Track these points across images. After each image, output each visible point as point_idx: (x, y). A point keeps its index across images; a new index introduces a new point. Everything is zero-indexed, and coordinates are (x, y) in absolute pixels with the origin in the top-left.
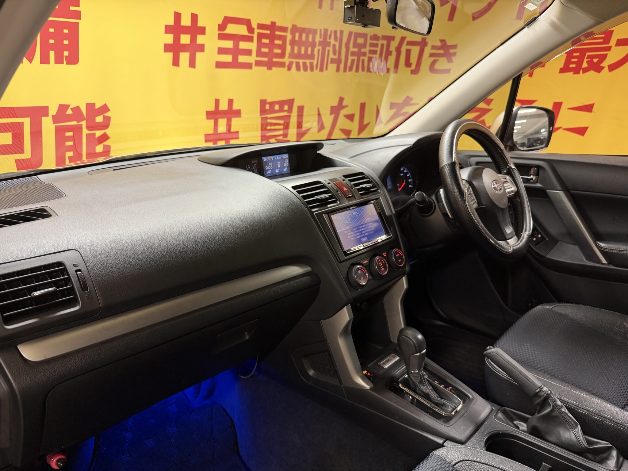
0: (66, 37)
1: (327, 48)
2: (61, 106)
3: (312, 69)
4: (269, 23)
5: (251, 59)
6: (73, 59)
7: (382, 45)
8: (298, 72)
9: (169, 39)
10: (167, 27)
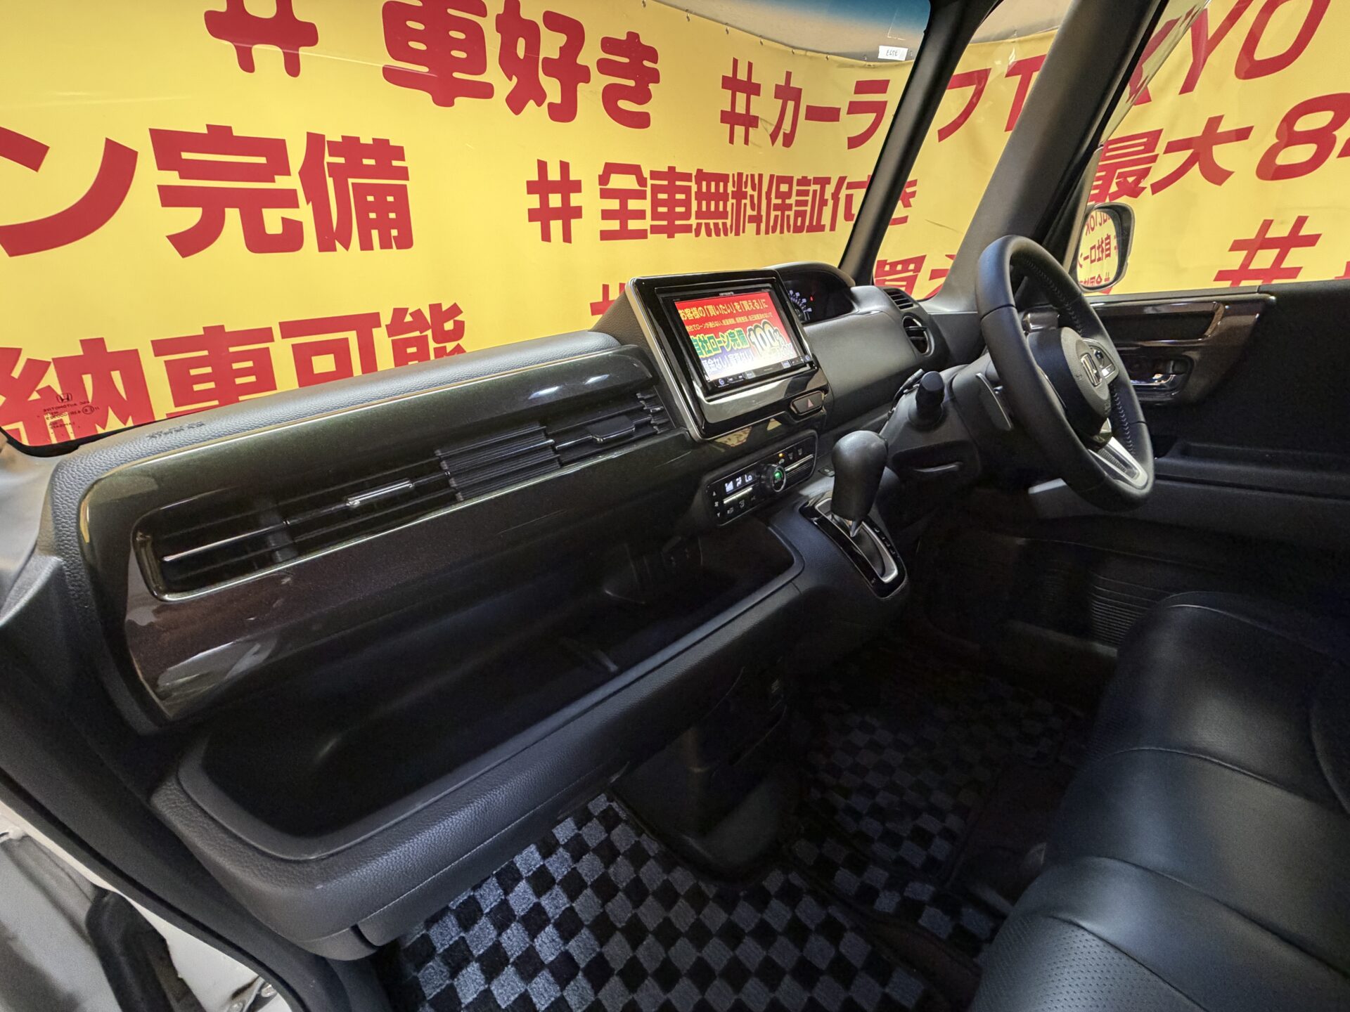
0: (391, 207)
1: (743, 201)
2: (395, 310)
3: (726, 234)
4: (666, 170)
5: (645, 224)
6: (405, 241)
7: (815, 192)
8: (710, 238)
9: (534, 201)
10: (529, 183)
